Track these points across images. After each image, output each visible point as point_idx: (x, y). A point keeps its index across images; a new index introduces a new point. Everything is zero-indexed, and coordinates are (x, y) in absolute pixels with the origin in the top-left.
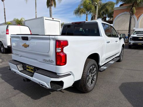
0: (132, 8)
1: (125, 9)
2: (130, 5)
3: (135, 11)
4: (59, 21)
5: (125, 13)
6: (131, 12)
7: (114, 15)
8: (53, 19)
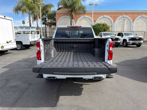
0: (71, 13)
1: (65, 13)
2: (69, 10)
3: (74, 16)
4: (11, 20)
5: (66, 16)
6: (71, 17)
7: (56, 18)
8: (5, 17)
